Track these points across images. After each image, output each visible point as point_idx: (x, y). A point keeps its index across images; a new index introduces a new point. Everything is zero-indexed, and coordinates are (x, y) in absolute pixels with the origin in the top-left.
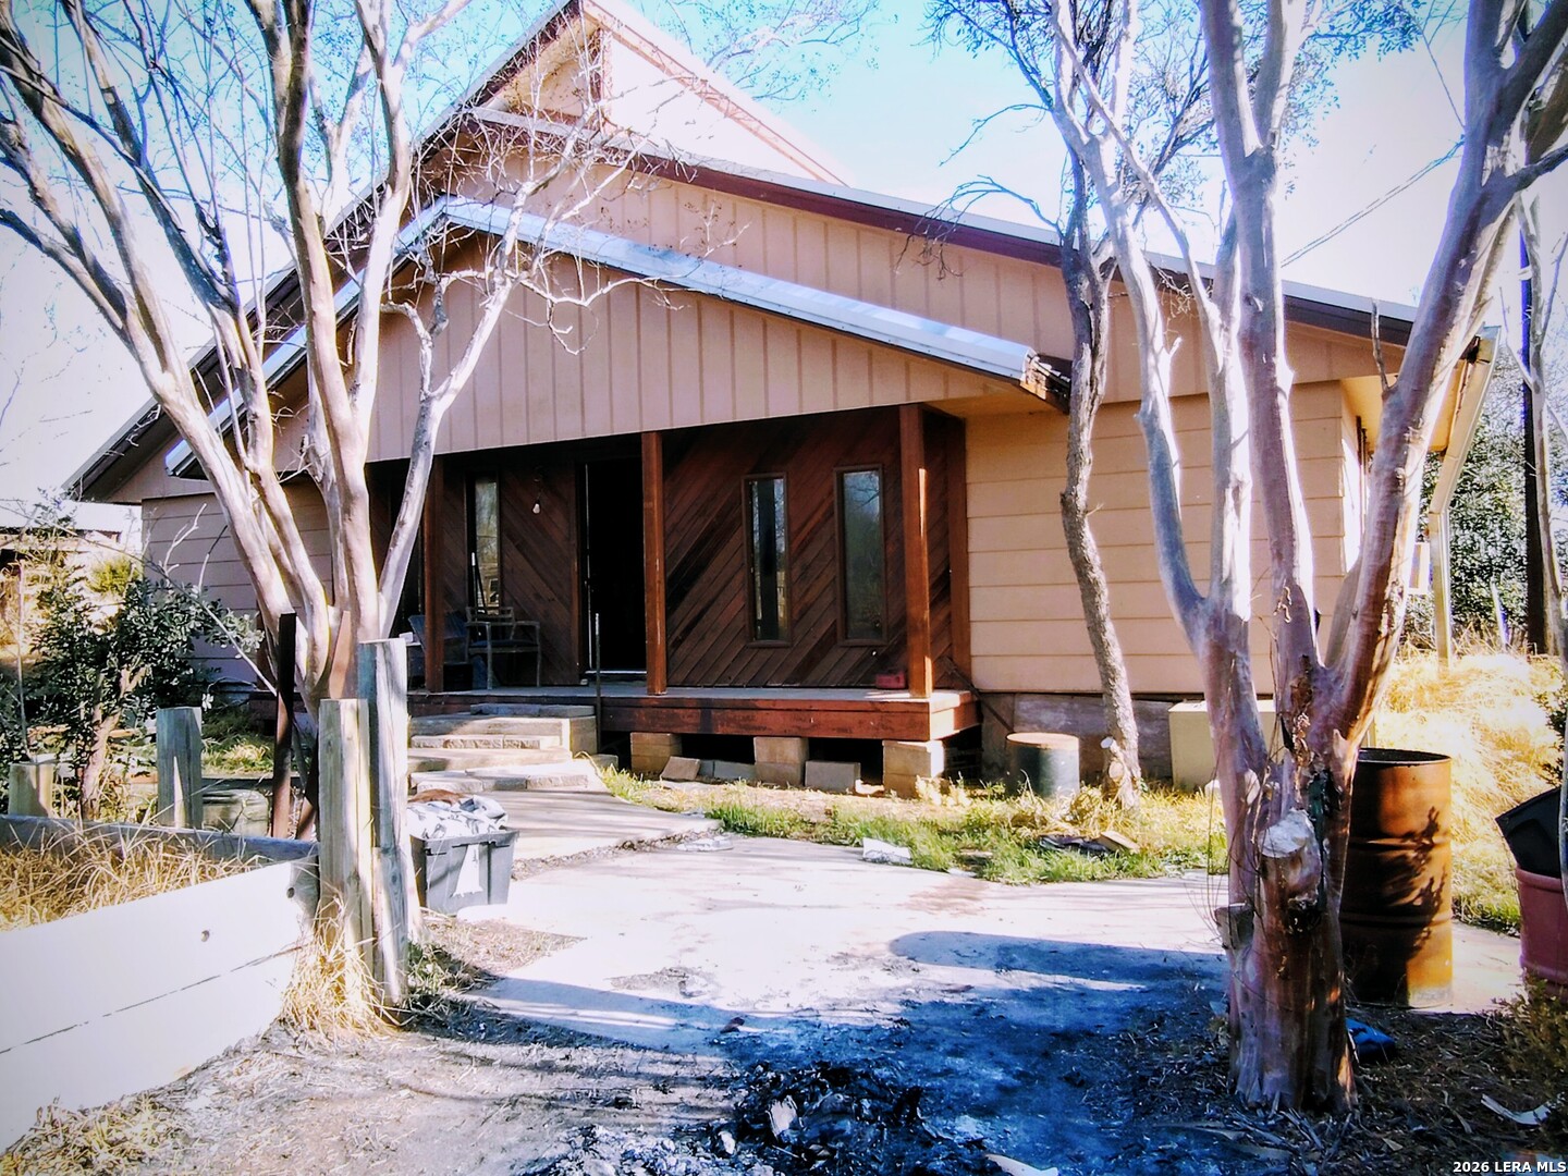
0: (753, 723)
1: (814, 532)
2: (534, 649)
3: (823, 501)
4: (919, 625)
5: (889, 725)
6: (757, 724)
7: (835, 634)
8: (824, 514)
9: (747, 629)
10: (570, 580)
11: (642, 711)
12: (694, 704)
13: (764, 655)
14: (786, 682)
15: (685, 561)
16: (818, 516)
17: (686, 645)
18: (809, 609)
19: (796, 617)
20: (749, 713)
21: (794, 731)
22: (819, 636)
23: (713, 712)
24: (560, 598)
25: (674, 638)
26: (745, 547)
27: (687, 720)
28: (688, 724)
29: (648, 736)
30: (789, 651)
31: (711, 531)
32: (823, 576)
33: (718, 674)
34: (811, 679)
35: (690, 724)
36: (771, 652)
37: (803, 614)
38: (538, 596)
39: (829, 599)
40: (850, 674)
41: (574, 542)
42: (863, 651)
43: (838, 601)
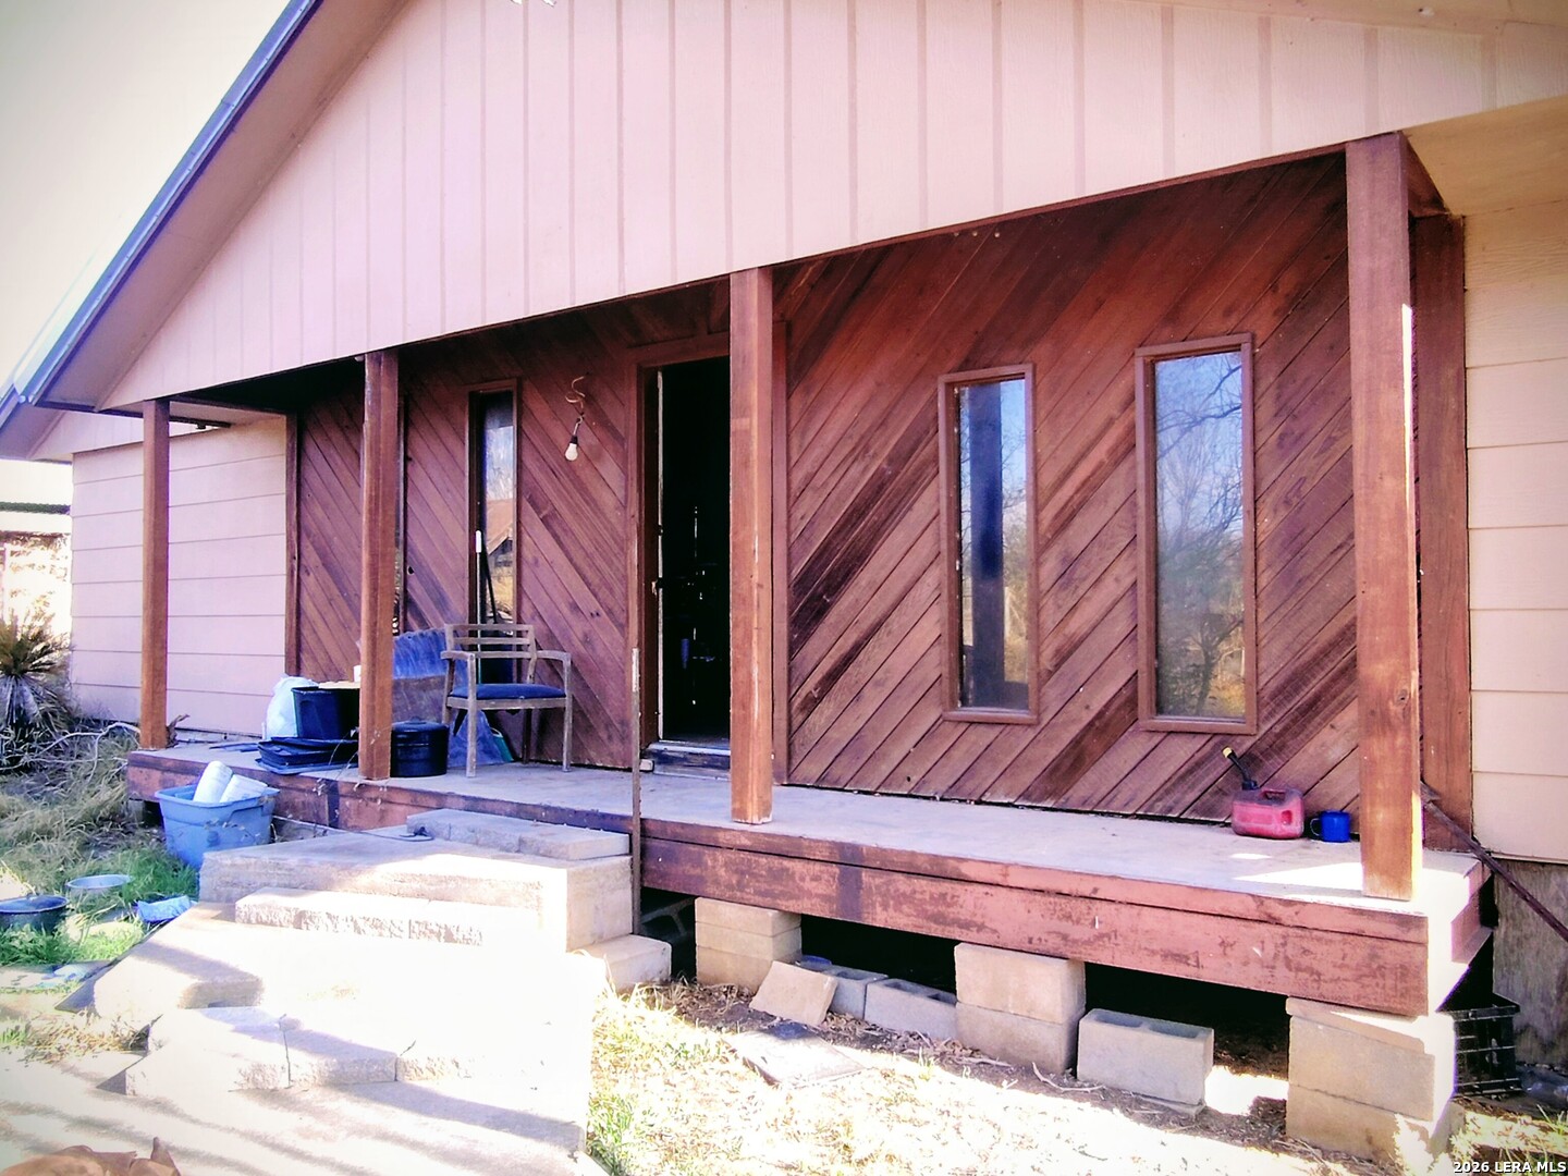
0: (952, 912)
1: (1090, 487)
2: (558, 702)
3: (1110, 422)
4: (1394, 709)
5: (1306, 961)
6: (964, 915)
7: (1132, 702)
8: (1112, 451)
9: (946, 682)
10: (625, 577)
11: (721, 856)
12: (824, 854)
13: (982, 737)
14: (1025, 795)
15: (825, 549)
16: (1100, 453)
17: (827, 710)
18: (1076, 647)
19: (1047, 662)
20: (946, 886)
21: (1053, 943)
22: (1096, 707)
23: (865, 876)
24: (610, 612)
25: (803, 692)
26: (943, 518)
27: (808, 885)
28: (810, 895)
29: (729, 911)
30: (1031, 734)
31: (878, 486)
32: (1109, 580)
33: (885, 769)
34: (1080, 790)
35: (818, 896)
36: (993, 733)
37: (1062, 657)
38: (575, 607)
39: (1120, 627)
40: (1167, 788)
41: (634, 509)
42: (1199, 741)
43: (1142, 632)
